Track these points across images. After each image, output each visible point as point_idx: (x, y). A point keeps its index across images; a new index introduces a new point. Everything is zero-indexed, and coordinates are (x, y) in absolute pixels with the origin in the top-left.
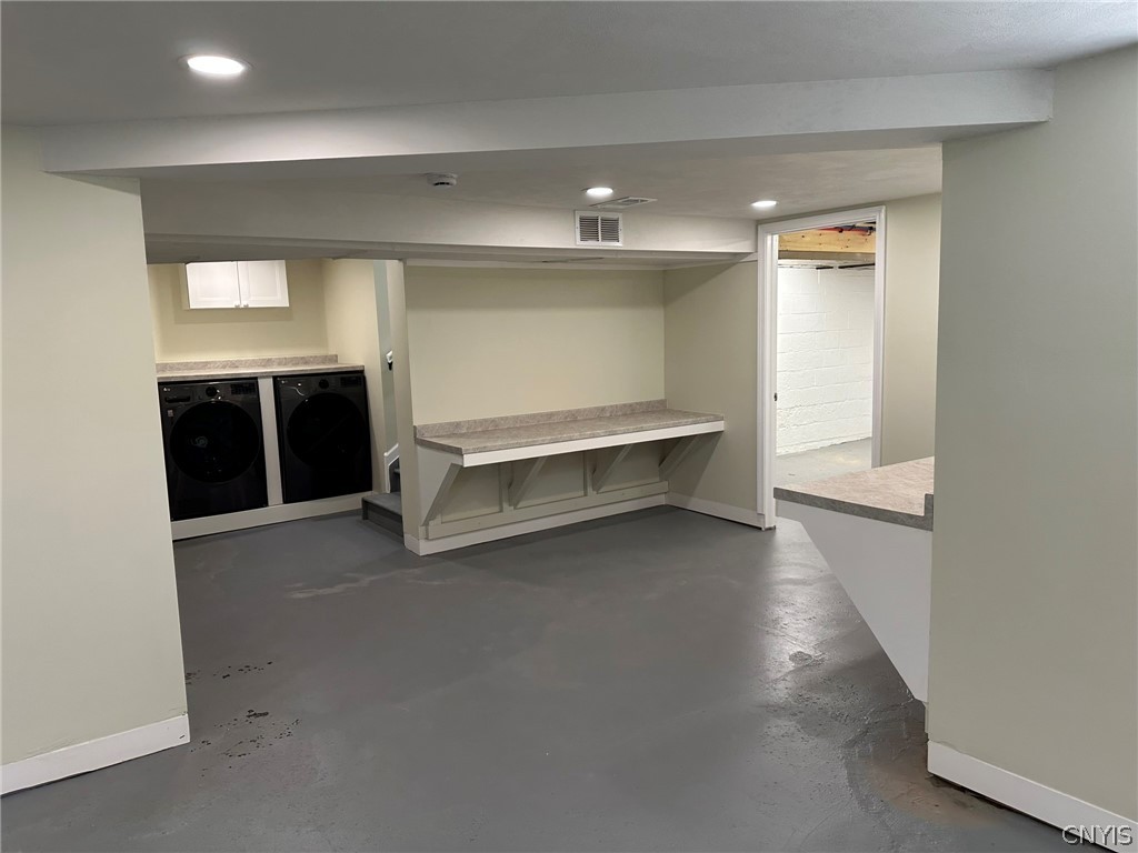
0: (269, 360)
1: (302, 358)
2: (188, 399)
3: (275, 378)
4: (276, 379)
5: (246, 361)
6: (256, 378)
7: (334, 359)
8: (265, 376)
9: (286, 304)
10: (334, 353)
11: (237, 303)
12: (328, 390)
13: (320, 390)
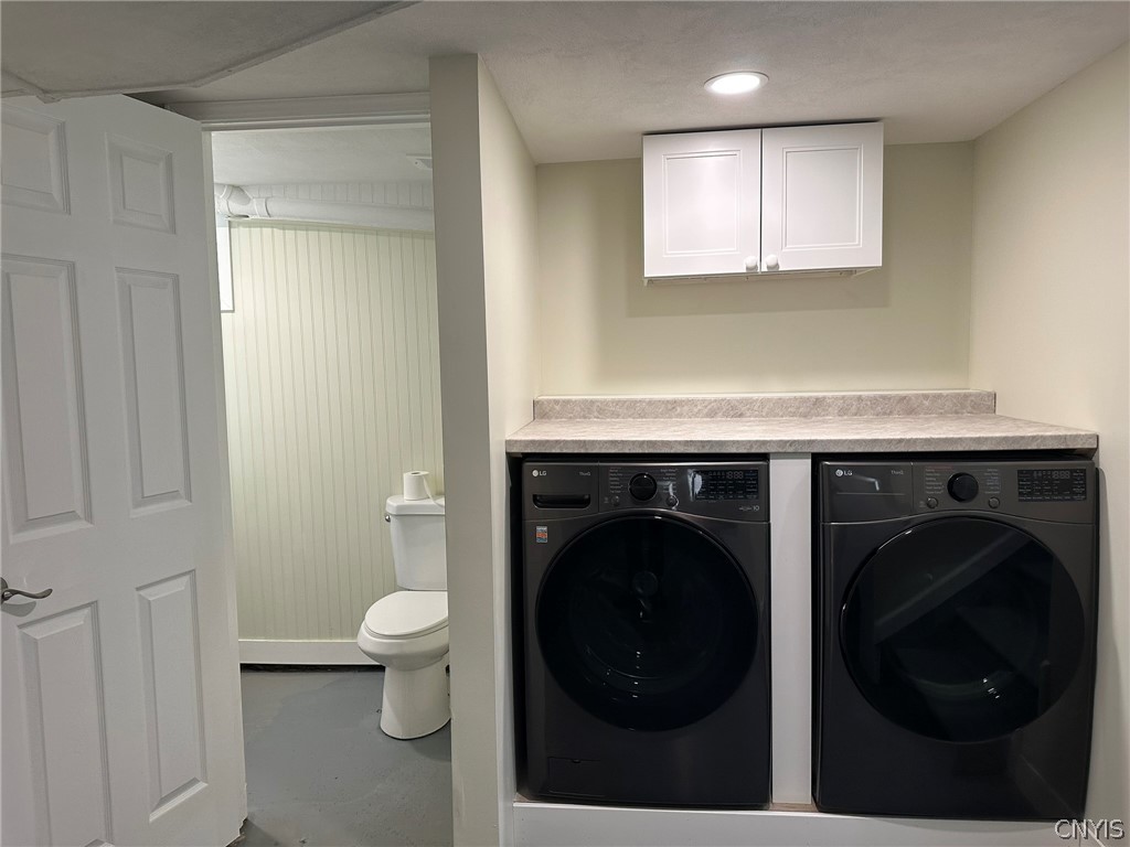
0: (818, 402)
1: (903, 398)
2: (581, 502)
3: (817, 459)
4: (821, 460)
5: (763, 402)
6: (765, 457)
7: (985, 405)
8: (790, 451)
9: (876, 260)
10: (989, 389)
11: (752, 260)
12: (974, 508)
13: (952, 507)
